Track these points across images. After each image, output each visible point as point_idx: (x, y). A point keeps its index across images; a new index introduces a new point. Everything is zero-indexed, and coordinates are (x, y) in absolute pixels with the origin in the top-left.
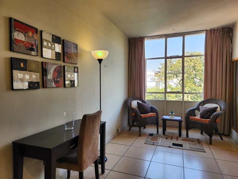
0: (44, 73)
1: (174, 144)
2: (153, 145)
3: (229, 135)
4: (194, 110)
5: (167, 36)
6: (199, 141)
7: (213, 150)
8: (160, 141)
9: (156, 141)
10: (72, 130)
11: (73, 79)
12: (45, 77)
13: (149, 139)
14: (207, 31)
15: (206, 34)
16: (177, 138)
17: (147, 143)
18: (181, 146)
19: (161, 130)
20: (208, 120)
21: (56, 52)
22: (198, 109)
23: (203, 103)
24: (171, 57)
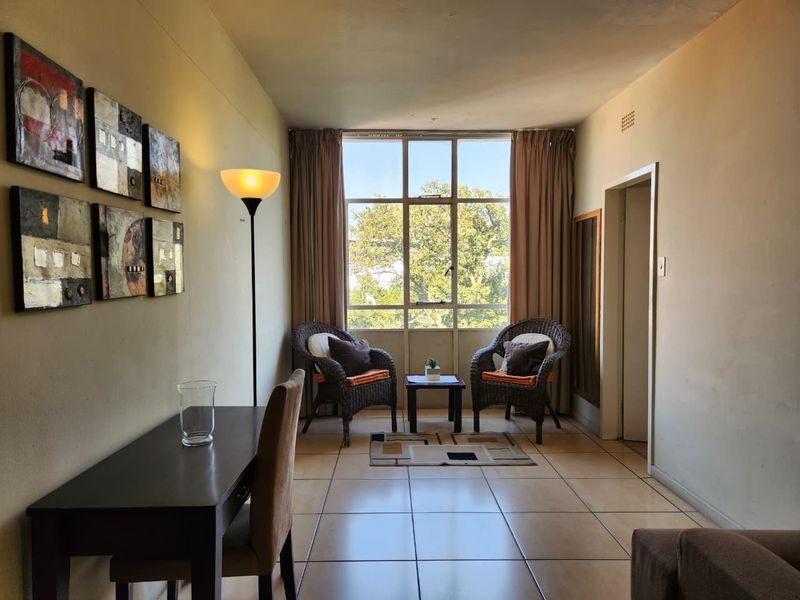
0: (103, 247)
1: (452, 456)
2: (397, 465)
3: (571, 414)
4: (490, 353)
5: (408, 135)
6: (508, 439)
7: (550, 458)
8: (412, 451)
9: (401, 452)
10: (208, 444)
11: (171, 269)
12: (103, 260)
13: (379, 451)
14: (515, 133)
15: (514, 143)
16: (452, 436)
17: (375, 462)
18: (472, 456)
19: (403, 421)
20: (532, 377)
21: (129, 169)
22: (499, 349)
23: (510, 332)
24: (420, 201)
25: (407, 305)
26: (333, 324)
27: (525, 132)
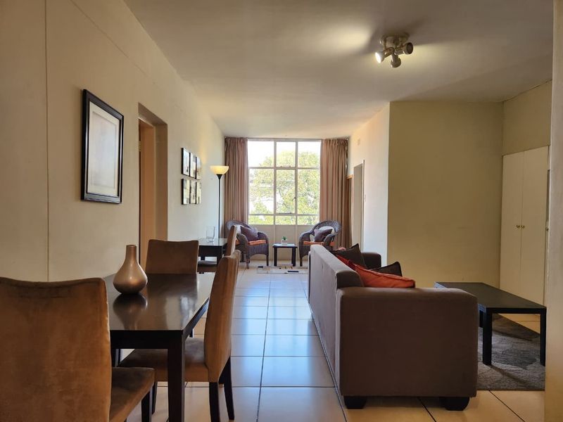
1: (289, 271)
2: (267, 273)
4: (310, 234)
5: (276, 140)
9: (269, 271)
11: (199, 196)
13: (260, 270)
14: (322, 140)
15: (322, 144)
16: (292, 267)
17: (259, 273)
18: (297, 272)
19: (271, 262)
21: (194, 170)
22: (313, 233)
23: (319, 226)
24: (281, 168)
25: (275, 214)
26: (242, 221)
27: (326, 140)
